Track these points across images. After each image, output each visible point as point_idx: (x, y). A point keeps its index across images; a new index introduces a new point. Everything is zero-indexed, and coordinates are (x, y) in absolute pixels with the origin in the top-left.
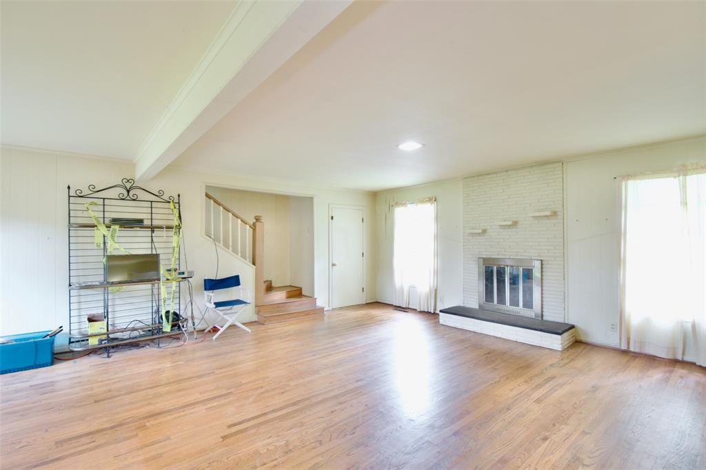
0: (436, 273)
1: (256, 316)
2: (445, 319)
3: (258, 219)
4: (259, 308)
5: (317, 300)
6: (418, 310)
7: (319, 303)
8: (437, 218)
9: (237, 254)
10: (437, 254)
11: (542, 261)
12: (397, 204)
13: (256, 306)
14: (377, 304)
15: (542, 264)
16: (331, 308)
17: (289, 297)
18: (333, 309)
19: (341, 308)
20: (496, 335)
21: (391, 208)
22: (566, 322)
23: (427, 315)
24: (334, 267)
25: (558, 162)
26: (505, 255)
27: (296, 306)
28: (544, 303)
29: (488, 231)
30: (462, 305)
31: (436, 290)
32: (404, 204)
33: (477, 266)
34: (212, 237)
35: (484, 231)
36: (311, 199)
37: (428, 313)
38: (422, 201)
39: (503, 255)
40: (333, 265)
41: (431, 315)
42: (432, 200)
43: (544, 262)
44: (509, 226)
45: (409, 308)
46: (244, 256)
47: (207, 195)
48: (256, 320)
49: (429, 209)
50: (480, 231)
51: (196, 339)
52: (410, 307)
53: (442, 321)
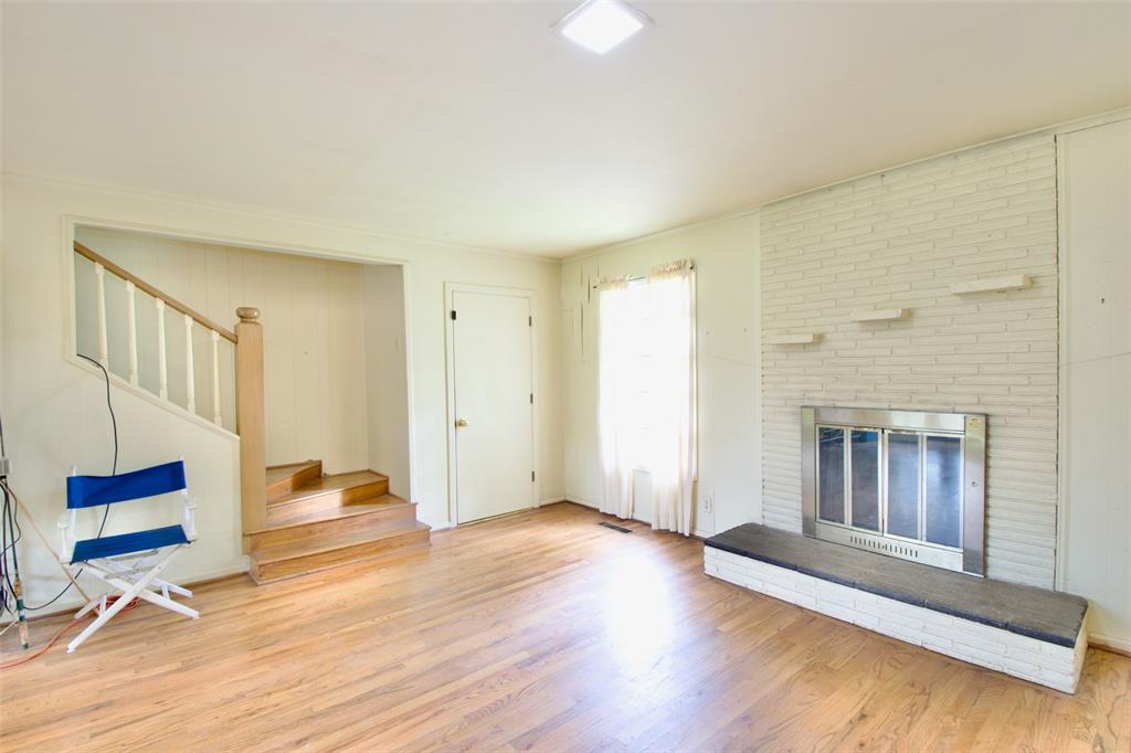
0: (696, 442)
1: (247, 558)
2: (718, 563)
3: (245, 316)
4: (254, 540)
5: (417, 507)
6: (654, 527)
7: (422, 516)
8: (696, 311)
9: (184, 404)
10: (696, 397)
11: (987, 416)
12: (605, 282)
13: (244, 535)
14: (564, 508)
15: (987, 426)
16: (454, 524)
17: (351, 501)
18: (461, 526)
19: (479, 524)
20: (858, 623)
21: (591, 290)
22: (1060, 589)
23: (676, 543)
24: (460, 429)
25: (1042, 134)
26: (878, 400)
27: (362, 526)
28: (991, 532)
29: (828, 337)
30: (759, 522)
31: (695, 482)
32: (622, 280)
33: (798, 427)
34: (104, 362)
35: (819, 339)
36: (397, 270)
37: (678, 536)
38: (663, 272)
39: (868, 399)
40: (458, 424)
41: (684, 544)
42: (688, 266)
43: (992, 421)
44: (890, 323)
45: (633, 521)
46: (205, 411)
47: (79, 249)
48: (247, 569)
49: (679, 289)
50: (809, 339)
51: (26, 646)
52: (636, 517)
53: (710, 569)
